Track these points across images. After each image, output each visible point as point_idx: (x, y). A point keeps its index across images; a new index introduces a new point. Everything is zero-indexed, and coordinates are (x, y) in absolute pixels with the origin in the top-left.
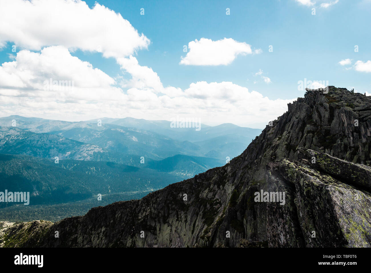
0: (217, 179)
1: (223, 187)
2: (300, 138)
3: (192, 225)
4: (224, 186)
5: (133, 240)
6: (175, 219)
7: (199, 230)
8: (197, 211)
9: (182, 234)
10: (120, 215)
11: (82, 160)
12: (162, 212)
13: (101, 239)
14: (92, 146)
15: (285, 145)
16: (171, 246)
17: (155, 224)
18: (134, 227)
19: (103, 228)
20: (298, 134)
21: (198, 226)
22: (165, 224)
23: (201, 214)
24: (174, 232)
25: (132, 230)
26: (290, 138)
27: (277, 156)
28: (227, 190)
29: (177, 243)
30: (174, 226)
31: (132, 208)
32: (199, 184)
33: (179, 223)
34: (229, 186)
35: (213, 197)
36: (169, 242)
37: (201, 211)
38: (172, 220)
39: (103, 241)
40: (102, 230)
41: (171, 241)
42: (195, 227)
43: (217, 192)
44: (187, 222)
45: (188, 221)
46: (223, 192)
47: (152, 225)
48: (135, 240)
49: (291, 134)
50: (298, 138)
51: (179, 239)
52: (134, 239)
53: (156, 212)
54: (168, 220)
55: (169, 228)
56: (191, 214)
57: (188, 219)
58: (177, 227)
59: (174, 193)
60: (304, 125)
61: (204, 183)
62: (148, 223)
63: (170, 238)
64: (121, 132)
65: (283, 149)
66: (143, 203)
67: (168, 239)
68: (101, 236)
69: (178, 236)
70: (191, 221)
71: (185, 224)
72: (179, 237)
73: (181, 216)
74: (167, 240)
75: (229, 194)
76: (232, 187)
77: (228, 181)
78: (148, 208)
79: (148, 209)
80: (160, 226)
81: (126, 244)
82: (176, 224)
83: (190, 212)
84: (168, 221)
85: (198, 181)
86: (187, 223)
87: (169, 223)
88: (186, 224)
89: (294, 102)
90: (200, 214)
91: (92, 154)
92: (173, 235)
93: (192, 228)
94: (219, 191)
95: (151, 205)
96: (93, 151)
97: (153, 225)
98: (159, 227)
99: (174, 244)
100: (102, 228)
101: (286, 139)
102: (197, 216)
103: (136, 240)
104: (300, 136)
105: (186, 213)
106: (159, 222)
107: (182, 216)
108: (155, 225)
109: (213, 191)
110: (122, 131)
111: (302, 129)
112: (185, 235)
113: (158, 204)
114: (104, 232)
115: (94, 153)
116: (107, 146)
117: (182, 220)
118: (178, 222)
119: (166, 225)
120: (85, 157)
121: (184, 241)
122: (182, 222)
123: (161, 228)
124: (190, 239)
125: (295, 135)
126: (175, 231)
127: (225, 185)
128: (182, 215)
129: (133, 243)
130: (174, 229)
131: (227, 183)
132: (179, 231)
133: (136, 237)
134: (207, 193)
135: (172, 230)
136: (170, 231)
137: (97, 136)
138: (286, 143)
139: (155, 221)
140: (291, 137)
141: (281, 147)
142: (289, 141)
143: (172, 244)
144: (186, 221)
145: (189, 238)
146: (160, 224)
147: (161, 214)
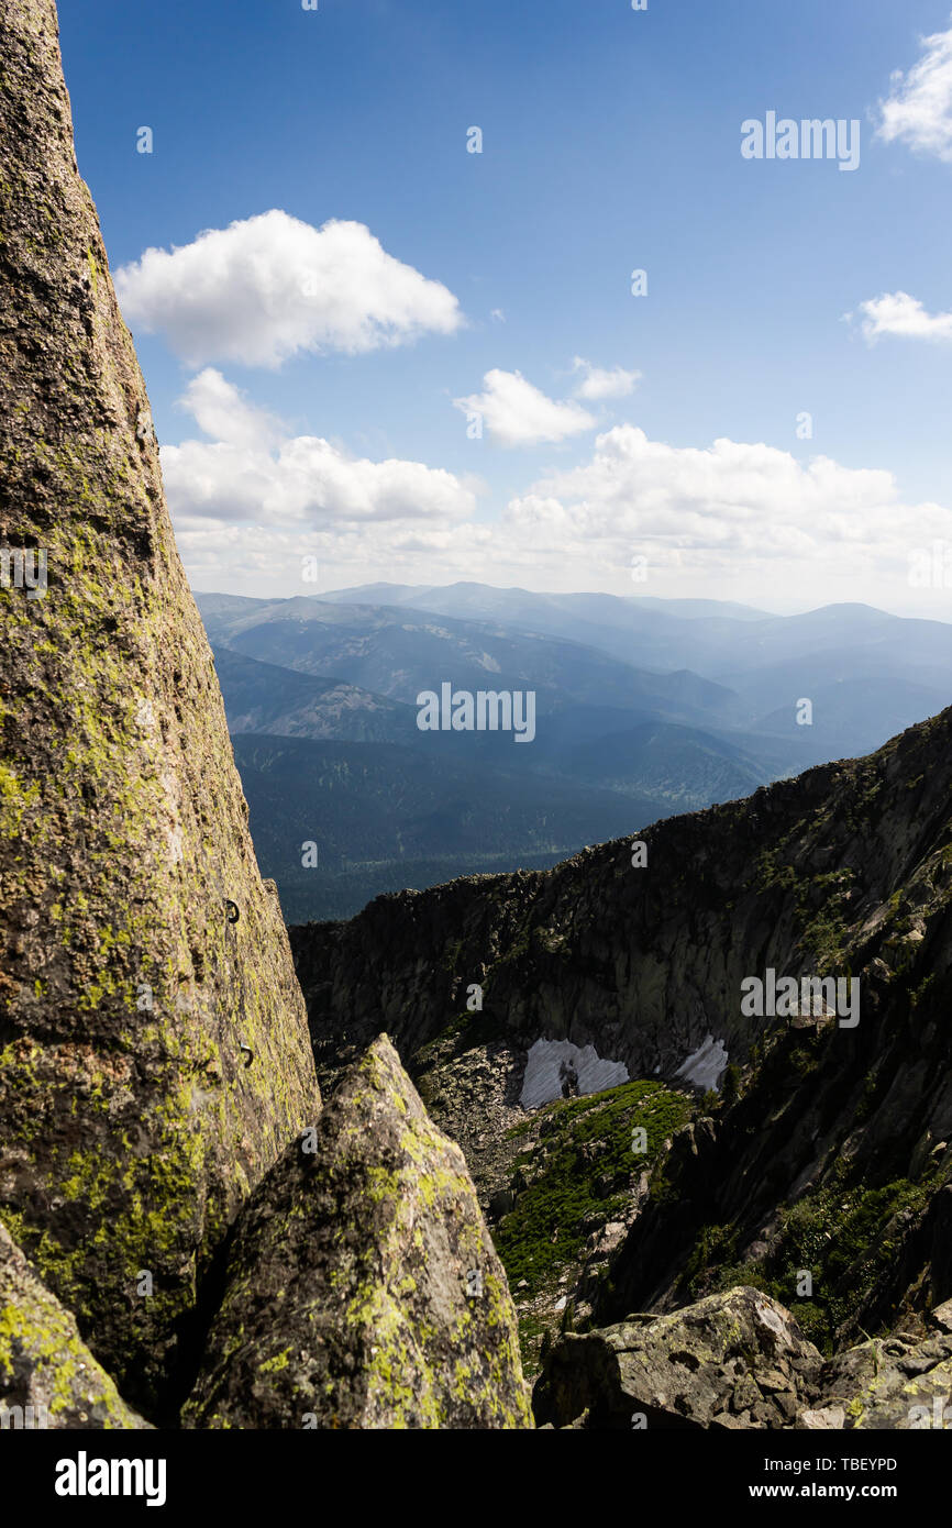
1: (874, 828)
3: (754, 957)
4: (874, 824)
5: (529, 1003)
6: (683, 937)
8: (773, 909)
9: (712, 989)
10: (478, 921)
11: (303, 736)
12: (635, 913)
13: (413, 999)
14: (338, 688)
16: (670, 1028)
17: (611, 953)
18: (531, 962)
19: (420, 962)
21: (778, 960)
22: (645, 951)
23: (789, 920)
24: (680, 981)
25: (527, 973)
28: (888, 837)
29: (695, 1019)
30: (678, 963)
31: (521, 898)
32: (774, 819)
33: (698, 951)
34: (895, 823)
35: (833, 862)
36: (662, 1012)
37: (788, 909)
38: (671, 941)
39: (423, 1007)
40: (418, 971)
41: (670, 1011)
42: (763, 963)
43: (850, 843)
44: (731, 949)
45: (734, 943)
46: (871, 845)
47: (597, 955)
48: (536, 1005)
51: (700, 1005)
52: (533, 1003)
53: (609, 913)
54: (656, 941)
55: (662, 968)
56: (745, 923)
57: (734, 939)
58: (693, 965)
59: (679, 850)
62: (586, 952)
63: (667, 1002)
64: (440, 636)
66: (563, 882)
67: (660, 1004)
68: (414, 989)
69: (697, 994)
70: (749, 944)
71: (721, 955)
72: (702, 998)
73: (707, 930)
74: (657, 1006)
75: (899, 851)
76: (908, 828)
77: (893, 807)
78: (582, 899)
79: (582, 904)
80: (629, 960)
81: (507, 1018)
82: (689, 956)
83: (745, 915)
84: (659, 944)
85: (769, 808)
86: (731, 953)
87: (662, 952)
88: (726, 956)
90: (784, 921)
91: (336, 716)
92: (678, 990)
93: (754, 964)
94: (855, 842)
95: (593, 889)
96: (341, 705)
97: (603, 956)
98: (626, 962)
99: (682, 1021)
100: (415, 961)
102: (773, 928)
103: (540, 1003)
105: (726, 918)
106: (625, 948)
107: (711, 929)
108: (610, 957)
110: (443, 633)
112: (724, 992)
114: (424, 974)
115: (346, 712)
116: (391, 689)
117: (710, 942)
118: (694, 947)
119: (650, 959)
120: (311, 726)
121: (723, 1010)
122: (709, 946)
123: (633, 969)
126: (687, 978)
127: (879, 822)
128: (709, 923)
129: (531, 1014)
130: (679, 972)
131: (888, 815)
132: (700, 977)
133: (540, 997)
134: (809, 849)
135: (674, 974)
136: (668, 978)
137: (352, 652)
139: (610, 945)
143: (676, 1020)
144: (727, 945)
146: (626, 955)
147: (630, 921)
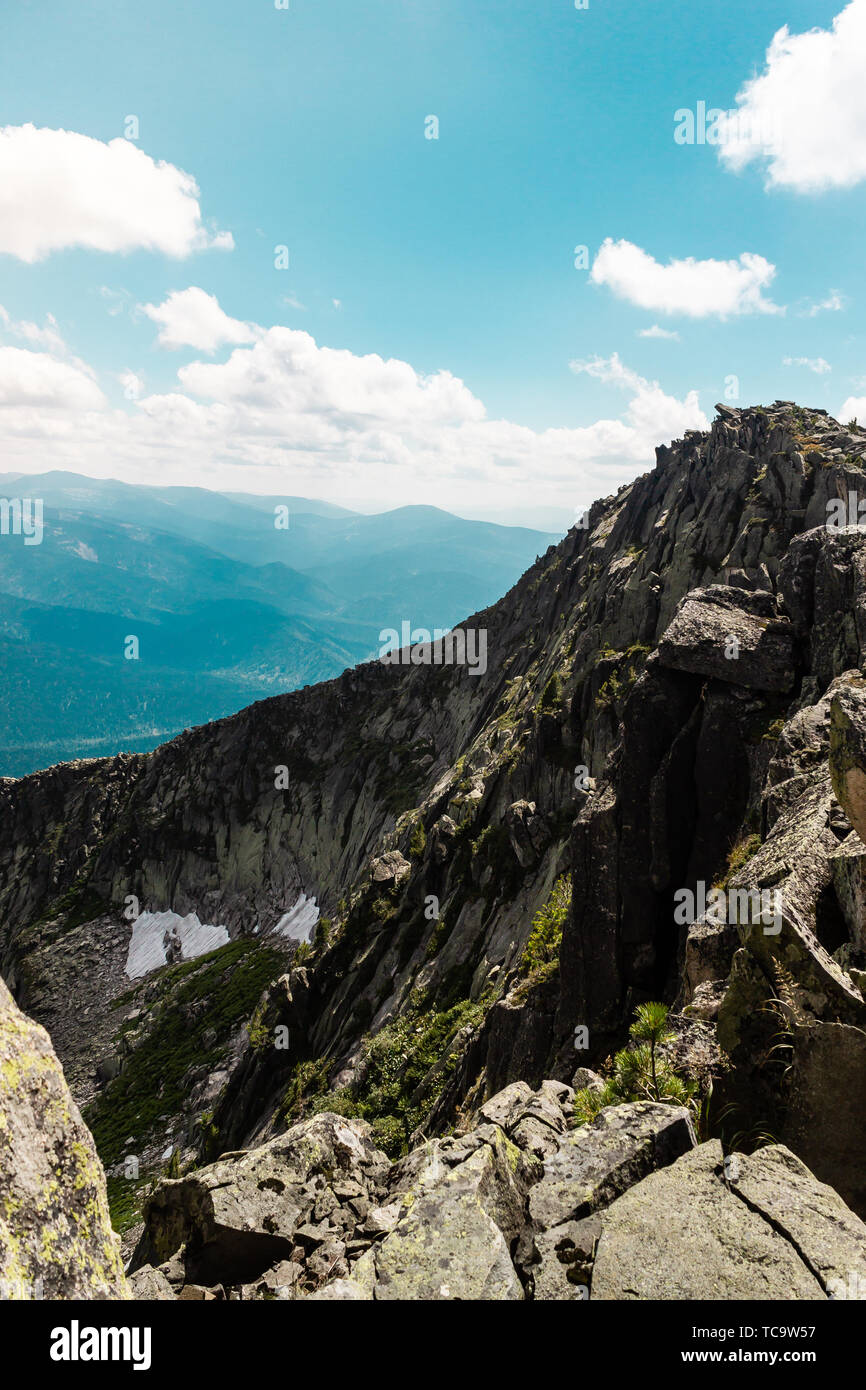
0: (421, 679)
1: (442, 703)
2: (728, 539)
3: (341, 820)
4: (443, 700)
5: (132, 880)
6: (278, 807)
7: (365, 834)
8: (357, 779)
9: (305, 853)
10: (80, 804)
12: (234, 788)
13: (13, 884)
15: (691, 556)
16: (267, 891)
17: (211, 827)
18: (134, 840)
19: (20, 848)
20: (723, 529)
21: (362, 823)
22: (243, 822)
23: (371, 787)
24: (276, 847)
25: (130, 851)
26: (701, 539)
27: (666, 584)
28: (454, 711)
29: (290, 880)
30: (275, 830)
31: (124, 780)
32: (359, 698)
33: (292, 820)
34: (460, 698)
35: (409, 733)
36: (260, 877)
37: (370, 777)
38: (267, 812)
39: (23, 892)
40: (18, 857)
41: (268, 875)
42: (350, 826)
43: (421, 718)
44: (321, 815)
45: (324, 810)
46: (440, 717)
47: (198, 830)
48: (140, 880)
49: (705, 528)
50: (722, 541)
51: (294, 868)
52: (137, 879)
53: (210, 789)
54: (254, 812)
55: (261, 836)
56: (334, 791)
57: (324, 806)
58: (288, 832)
59: (274, 728)
60: (740, 505)
61: (373, 693)
62: (186, 826)
63: (264, 867)
65: (684, 568)
66: (164, 762)
67: (258, 869)
68: (14, 875)
69: (291, 858)
70: (336, 809)
71: (313, 820)
72: (296, 861)
73: (300, 800)
74: (254, 872)
75: (463, 722)
76: (471, 702)
77: (458, 684)
78: (183, 777)
79: (183, 782)
80: (229, 831)
81: (110, 896)
82: (284, 824)
83: (333, 784)
84: (257, 816)
85: (354, 688)
86: (322, 818)
87: (260, 823)
88: (317, 821)
89: (673, 442)
90: (367, 788)
92: (274, 856)
93: (342, 828)
94: (427, 716)
95: (193, 769)
97: (204, 830)
98: (226, 833)
99: (278, 883)
100: (14, 848)
101: (691, 542)
102: (358, 794)
103: (144, 879)
104: (730, 534)
105: (318, 788)
106: (225, 820)
107: (304, 799)
108: (211, 830)
109: (408, 717)
111: (735, 518)
112: (315, 854)
113: (217, 765)
114: (24, 860)
117: (303, 810)
118: (288, 816)
119: (249, 829)
121: (314, 869)
122: (302, 815)
123: (232, 840)
124: (335, 862)
125: (714, 533)
126: (282, 844)
127: (446, 698)
128: (302, 793)
129: (134, 890)
130: (276, 839)
131: (454, 691)
132: (293, 843)
133: (144, 872)
134: (388, 724)
135: (271, 841)
136: (265, 846)
138: (693, 551)
139: (210, 819)
140: (706, 536)
141: (678, 562)
142: (699, 547)
143: (272, 883)
144: (318, 812)
145: (331, 860)
146: (226, 827)
147: (229, 795)
